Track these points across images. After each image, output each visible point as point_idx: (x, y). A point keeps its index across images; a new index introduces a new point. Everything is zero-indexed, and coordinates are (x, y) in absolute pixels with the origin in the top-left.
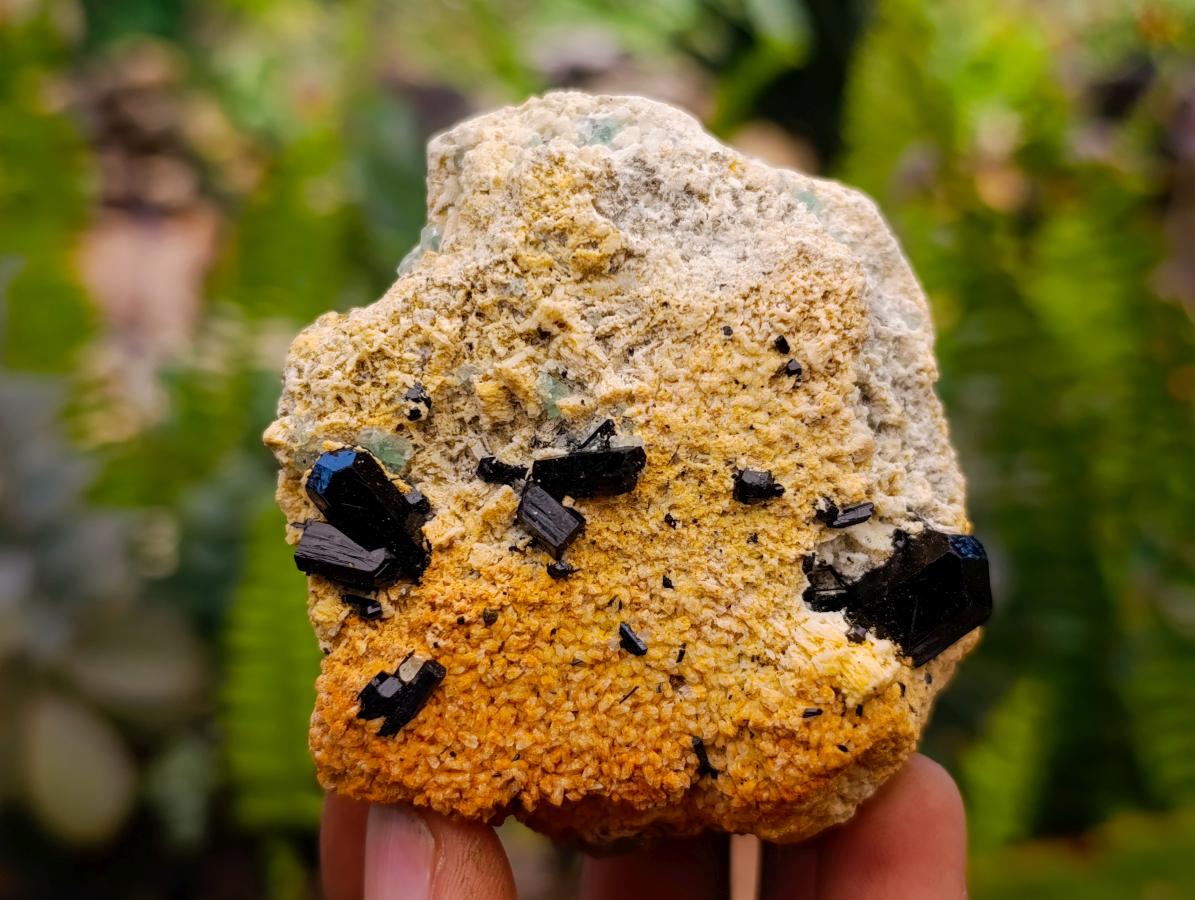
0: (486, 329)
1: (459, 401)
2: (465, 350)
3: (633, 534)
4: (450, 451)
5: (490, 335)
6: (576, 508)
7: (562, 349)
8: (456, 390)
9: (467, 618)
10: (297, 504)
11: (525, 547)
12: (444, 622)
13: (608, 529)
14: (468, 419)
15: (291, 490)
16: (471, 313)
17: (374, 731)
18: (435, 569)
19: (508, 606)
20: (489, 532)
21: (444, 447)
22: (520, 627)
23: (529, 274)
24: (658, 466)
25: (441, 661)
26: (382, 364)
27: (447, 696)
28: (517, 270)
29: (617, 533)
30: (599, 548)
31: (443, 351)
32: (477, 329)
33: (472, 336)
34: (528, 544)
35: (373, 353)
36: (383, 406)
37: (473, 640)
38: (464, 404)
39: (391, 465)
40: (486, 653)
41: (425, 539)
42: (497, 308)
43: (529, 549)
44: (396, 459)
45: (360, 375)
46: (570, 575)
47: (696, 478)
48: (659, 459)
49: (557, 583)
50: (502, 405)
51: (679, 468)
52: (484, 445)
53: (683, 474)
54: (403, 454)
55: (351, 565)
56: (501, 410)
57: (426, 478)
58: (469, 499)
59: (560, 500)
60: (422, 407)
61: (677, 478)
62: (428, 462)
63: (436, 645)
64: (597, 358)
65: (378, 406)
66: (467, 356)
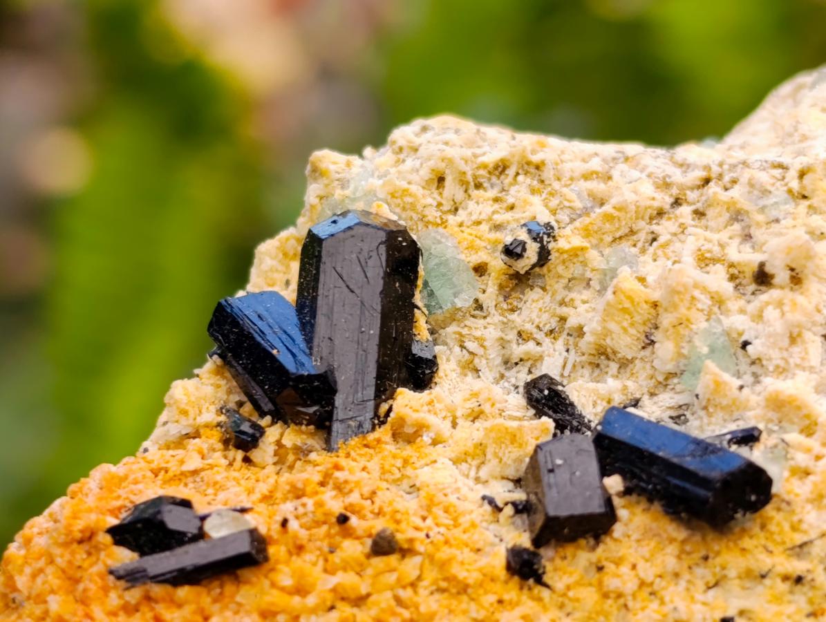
0: (690, 230)
1: (580, 292)
2: (643, 236)
3: (662, 602)
4: (514, 346)
5: (691, 239)
6: (617, 501)
7: (770, 308)
8: (588, 274)
9: (354, 521)
10: (276, 275)
11: (506, 504)
12: (319, 504)
13: (634, 567)
14: (572, 322)
15: (285, 255)
16: (689, 204)
17: (109, 562)
18: (366, 446)
19: (420, 554)
20: (475, 463)
21: (512, 336)
22: (406, 594)
23: (806, 203)
24: (774, 541)
25: (272, 550)
26: (528, 181)
27: (238, 599)
28: (795, 185)
29: (642, 584)
30: (600, 583)
31: (616, 213)
32: (681, 225)
33: (665, 228)
34: (514, 504)
35: (529, 163)
36: (484, 227)
37: (336, 558)
38: (584, 302)
39: (431, 294)
40: (334, 590)
41: (390, 402)
42: (727, 215)
43: (509, 510)
44: (443, 293)
45: (489, 179)
46: (531, 581)
47: (811, 602)
48: (781, 532)
49: (506, 582)
50: (632, 325)
51: (798, 566)
52: (564, 367)
53: (799, 580)
54: (455, 295)
55: (275, 352)
56: (625, 330)
57: (457, 349)
58: (487, 408)
59: (605, 472)
60: (532, 250)
61: (786, 578)
62: (478, 333)
63: (284, 523)
64: (807, 353)
65: (479, 223)
66: (640, 245)
